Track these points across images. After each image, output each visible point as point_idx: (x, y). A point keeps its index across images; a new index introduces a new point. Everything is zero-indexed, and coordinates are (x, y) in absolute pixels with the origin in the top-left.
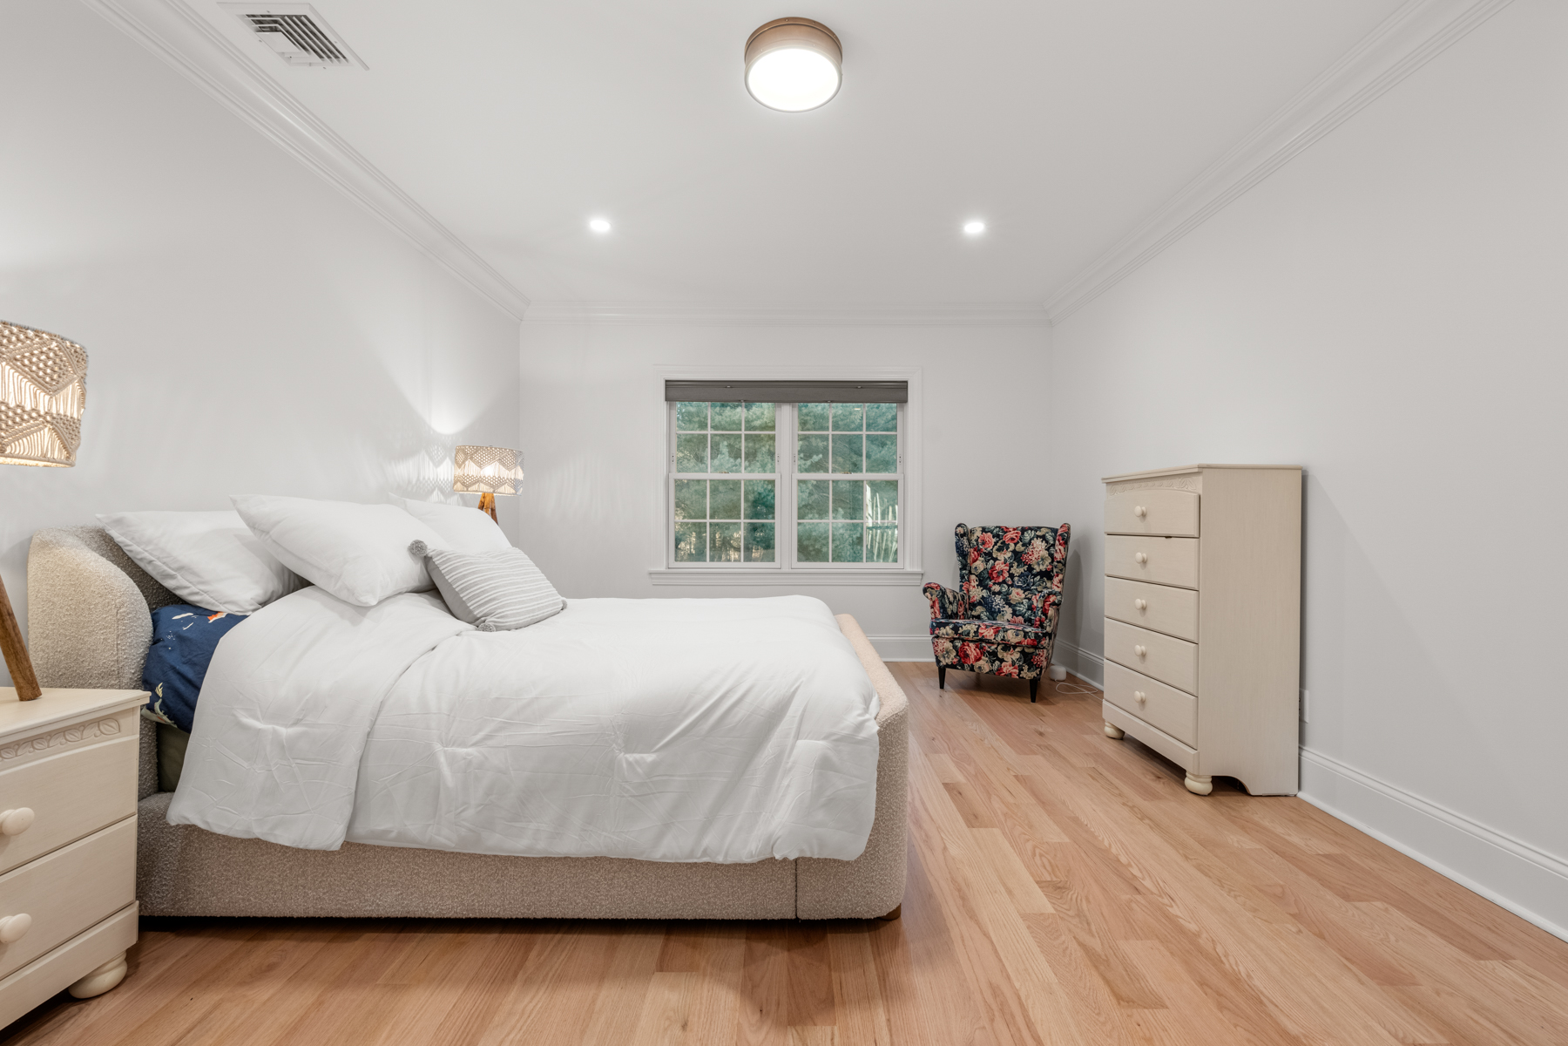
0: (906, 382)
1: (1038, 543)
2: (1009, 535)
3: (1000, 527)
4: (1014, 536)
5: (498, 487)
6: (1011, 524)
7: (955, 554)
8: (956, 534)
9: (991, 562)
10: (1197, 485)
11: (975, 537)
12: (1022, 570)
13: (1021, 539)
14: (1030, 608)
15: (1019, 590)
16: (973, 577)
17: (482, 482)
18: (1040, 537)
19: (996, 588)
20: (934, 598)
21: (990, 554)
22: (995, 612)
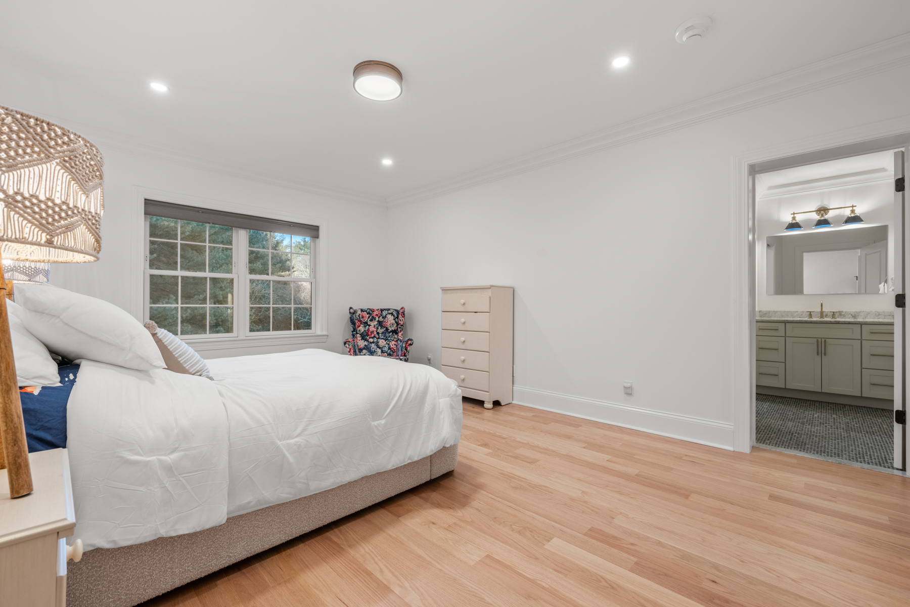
0: (318, 227)
1: (389, 317)
2: (375, 313)
3: (370, 309)
4: (377, 313)
5: (35, 276)
6: (375, 308)
7: (350, 324)
8: (350, 313)
9: (367, 327)
10: (489, 293)
11: (358, 314)
12: (383, 330)
13: (381, 315)
14: (390, 348)
15: (383, 340)
16: (358, 335)
17: (16, 271)
18: (391, 314)
19: (371, 340)
20: (350, 347)
21: (366, 323)
22: (373, 352)
